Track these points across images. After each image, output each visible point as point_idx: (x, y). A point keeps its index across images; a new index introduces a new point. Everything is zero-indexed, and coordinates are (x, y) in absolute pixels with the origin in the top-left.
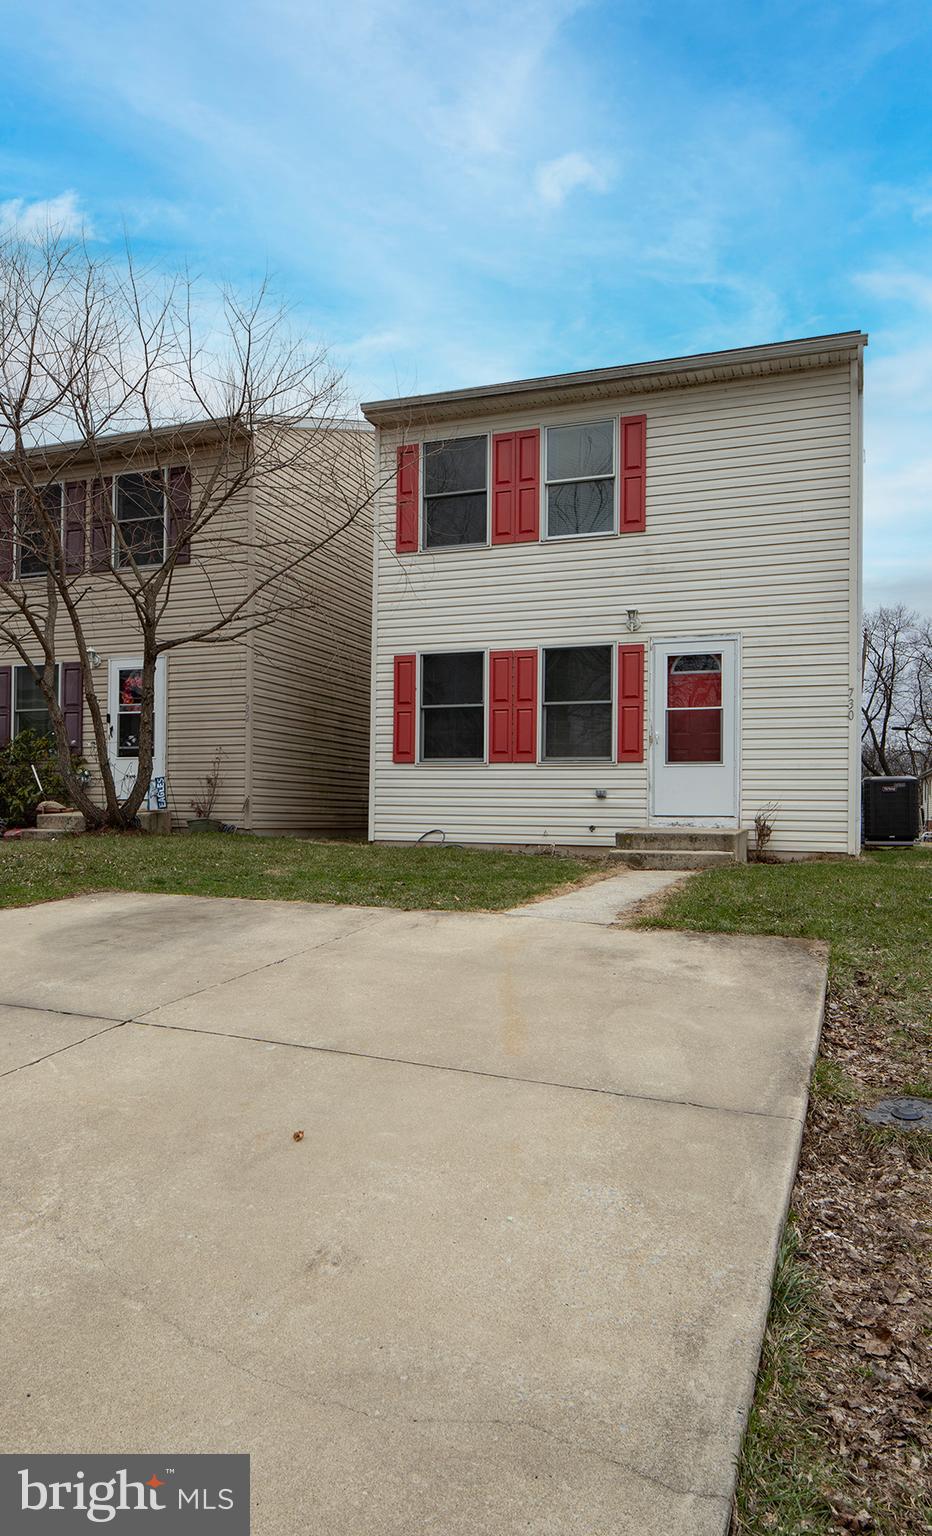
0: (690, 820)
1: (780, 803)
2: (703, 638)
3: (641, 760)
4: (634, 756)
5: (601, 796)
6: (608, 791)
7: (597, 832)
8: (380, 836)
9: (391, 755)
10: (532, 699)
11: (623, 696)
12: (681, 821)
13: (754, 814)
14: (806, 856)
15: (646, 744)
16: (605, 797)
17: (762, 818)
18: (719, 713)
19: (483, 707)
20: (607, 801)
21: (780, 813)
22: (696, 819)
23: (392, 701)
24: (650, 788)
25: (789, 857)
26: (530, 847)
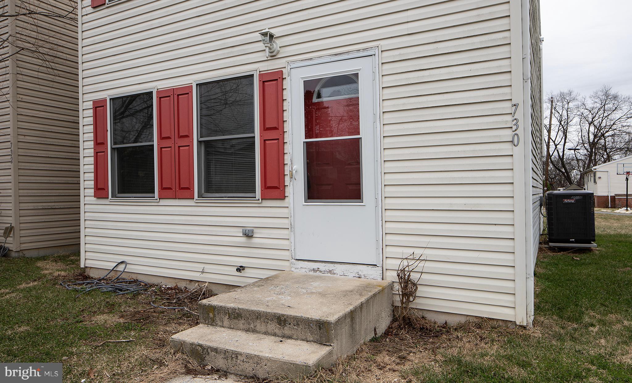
0: (330, 267)
1: (428, 252)
2: (339, 57)
3: (283, 197)
4: (275, 192)
5: (248, 235)
6: (255, 230)
7: (247, 272)
8: (89, 263)
9: (93, 191)
10: (188, 136)
11: (265, 128)
12: (322, 266)
13: (395, 264)
14: (463, 320)
15: (287, 179)
16: (252, 237)
17: (407, 269)
18: (357, 143)
19: (153, 145)
20: (254, 240)
21: (428, 264)
22: (336, 265)
23: (92, 143)
24: (291, 228)
25: (441, 320)
26: (193, 283)
